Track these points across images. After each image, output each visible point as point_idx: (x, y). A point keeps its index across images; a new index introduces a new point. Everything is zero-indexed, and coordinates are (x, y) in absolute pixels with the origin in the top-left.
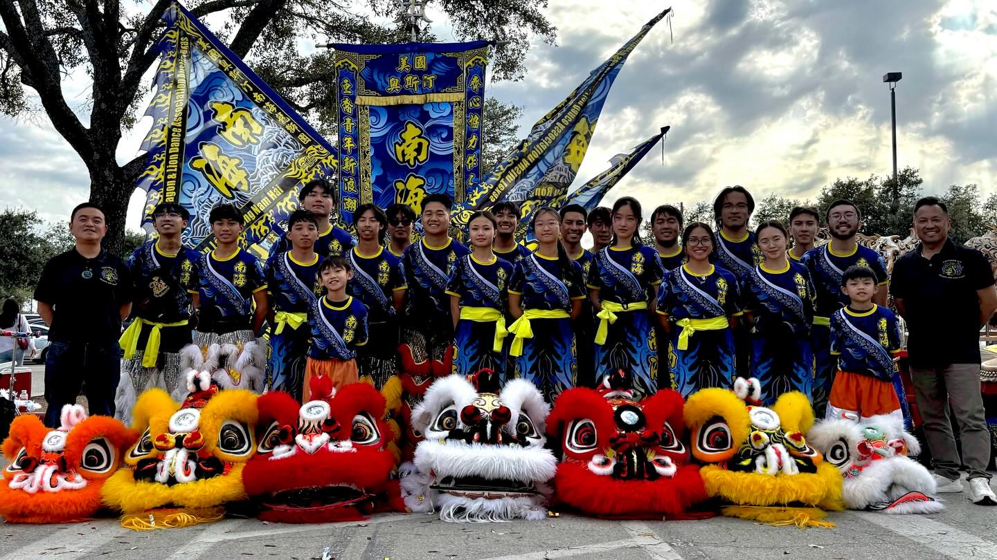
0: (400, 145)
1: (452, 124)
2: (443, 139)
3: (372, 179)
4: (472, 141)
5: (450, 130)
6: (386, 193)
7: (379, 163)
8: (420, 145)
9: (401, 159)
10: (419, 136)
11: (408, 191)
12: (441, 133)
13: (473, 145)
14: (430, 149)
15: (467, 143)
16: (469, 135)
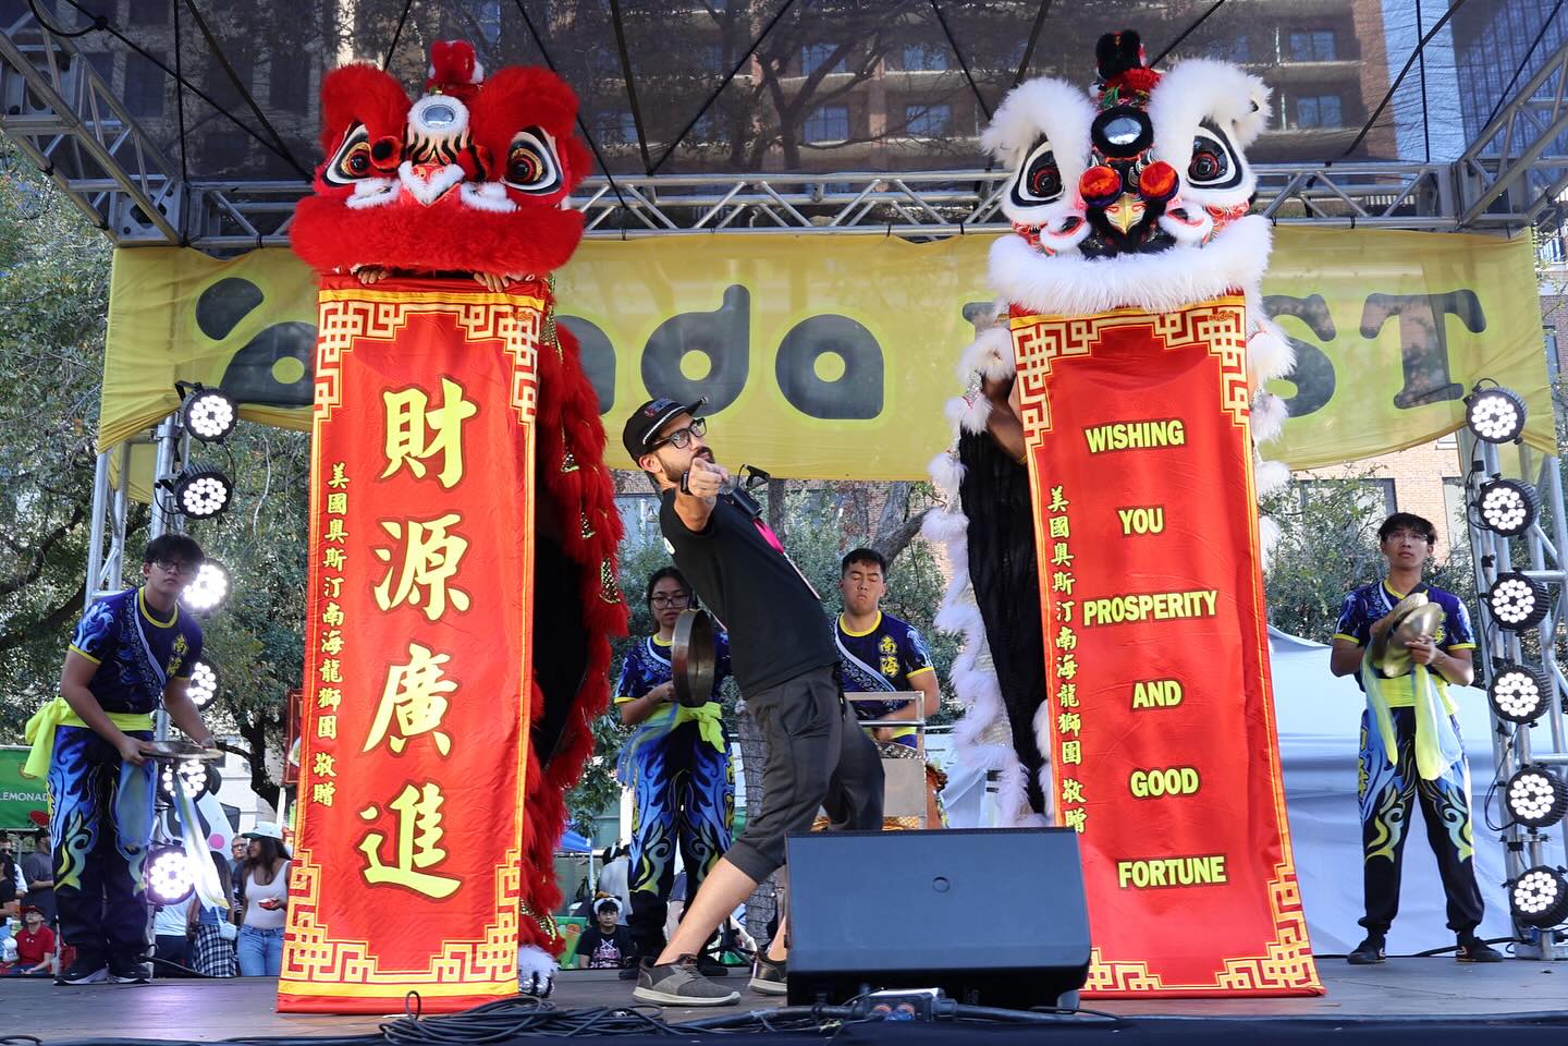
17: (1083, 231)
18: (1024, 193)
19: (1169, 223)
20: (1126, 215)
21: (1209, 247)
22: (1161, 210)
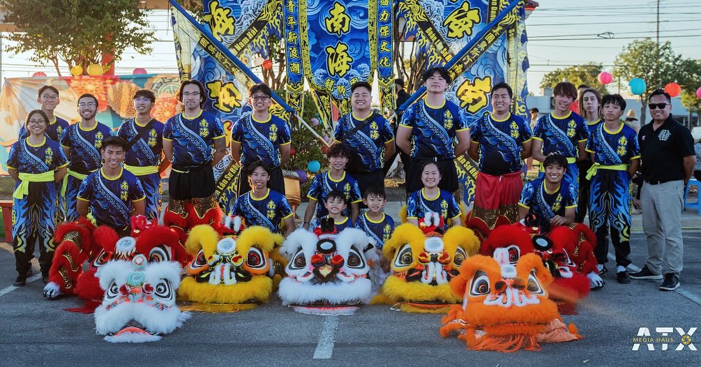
0: (329, 20)
1: (367, 6)
2: (361, 18)
3: (309, 48)
4: (383, 15)
5: (366, 10)
6: (320, 57)
7: (314, 35)
8: (344, 19)
9: (331, 30)
10: (343, 13)
11: (337, 55)
12: (360, 13)
13: (384, 18)
14: (351, 24)
15: (379, 17)
16: (380, 11)
17: (312, 276)
18: (293, 266)
19: (339, 276)
20: (325, 271)
21: (352, 284)
22: (338, 271)
